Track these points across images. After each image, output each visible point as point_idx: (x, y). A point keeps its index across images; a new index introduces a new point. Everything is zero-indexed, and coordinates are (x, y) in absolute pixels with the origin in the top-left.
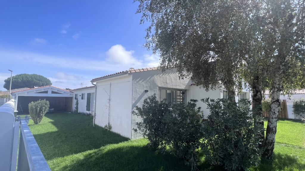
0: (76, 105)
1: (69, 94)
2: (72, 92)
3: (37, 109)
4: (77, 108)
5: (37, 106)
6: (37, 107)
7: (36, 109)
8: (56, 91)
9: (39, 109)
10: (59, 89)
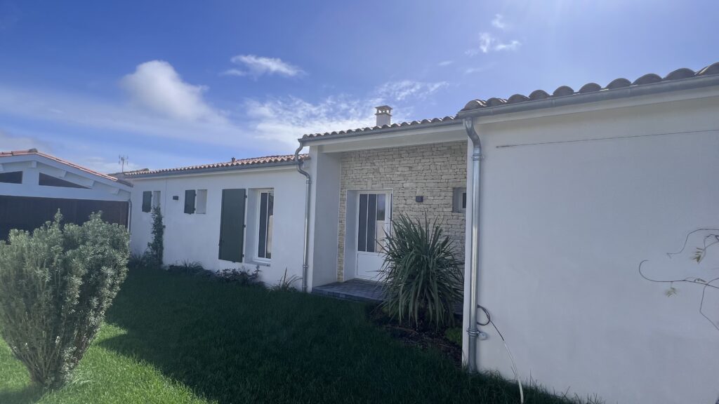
0: (154, 232)
1: (115, 191)
2: (129, 185)
3: (65, 285)
4: (158, 245)
5: (66, 262)
6: (67, 268)
7: (59, 285)
8: (61, 175)
9: (78, 281)
10: (73, 170)
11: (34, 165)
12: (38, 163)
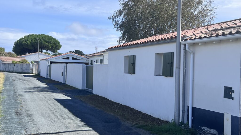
8: (75, 57)
11: (71, 56)
12: (72, 55)
